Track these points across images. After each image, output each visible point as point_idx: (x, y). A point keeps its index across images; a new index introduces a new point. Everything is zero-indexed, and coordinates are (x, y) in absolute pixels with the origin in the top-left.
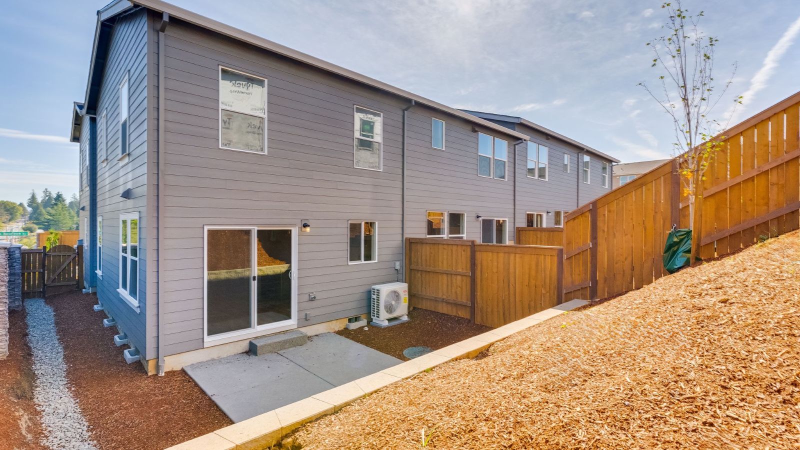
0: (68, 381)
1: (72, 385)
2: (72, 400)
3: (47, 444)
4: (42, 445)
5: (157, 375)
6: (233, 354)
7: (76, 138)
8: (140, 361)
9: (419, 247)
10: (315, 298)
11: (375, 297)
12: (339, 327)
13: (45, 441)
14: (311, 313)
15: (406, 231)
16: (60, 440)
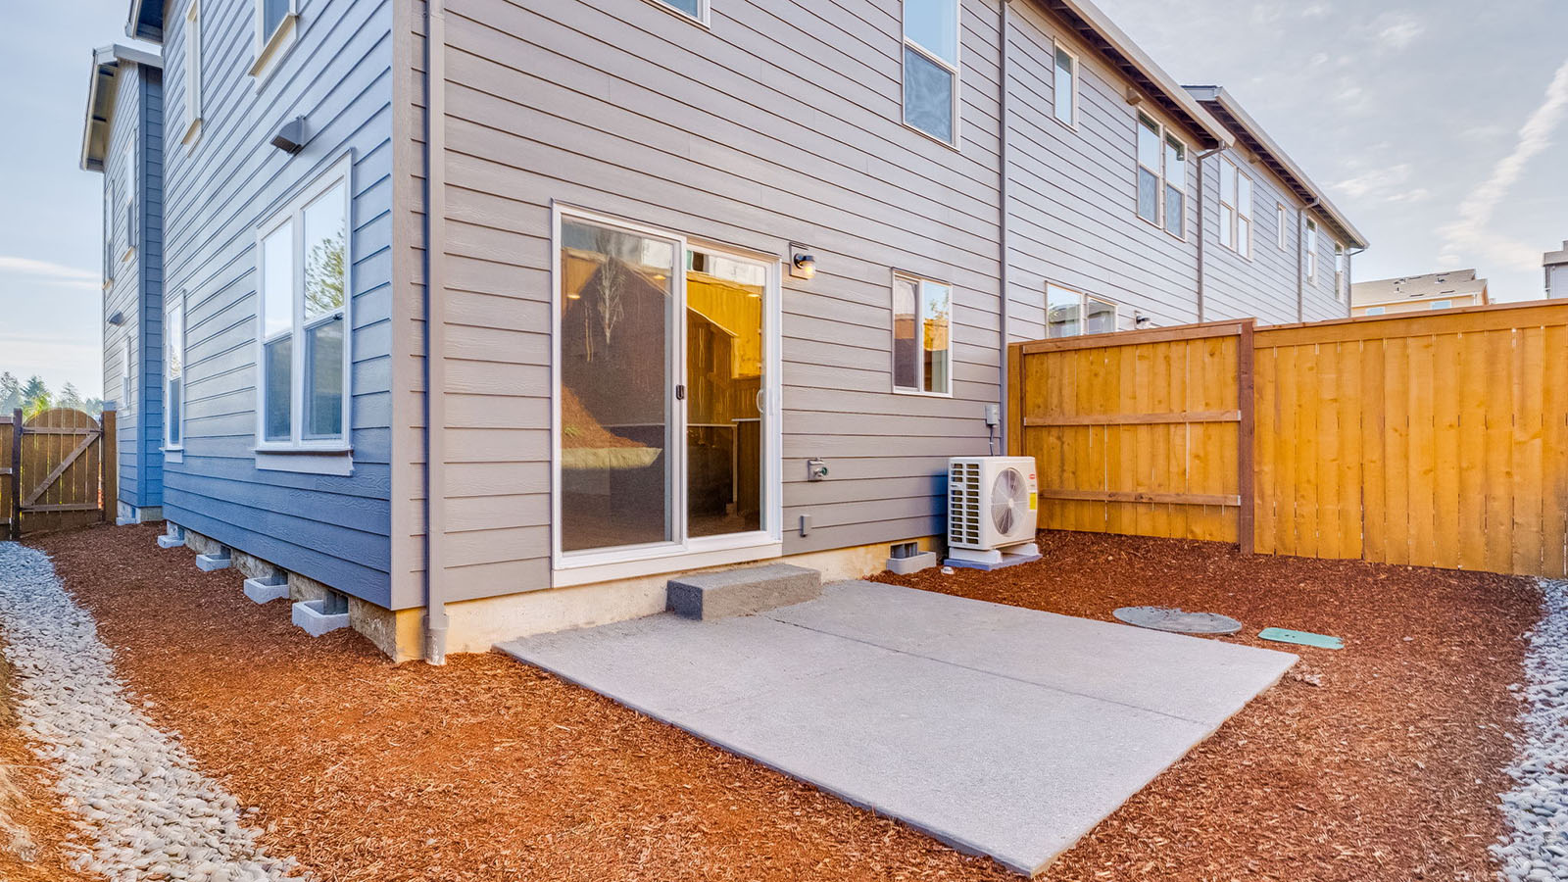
0: (125, 685)
1: (141, 694)
2: (156, 732)
3: (98, 867)
4: (78, 869)
5: (422, 662)
6: (627, 618)
7: (96, 161)
8: (351, 628)
9: (1052, 362)
10: (825, 471)
11: (962, 486)
12: (872, 567)
13: (87, 856)
14: (816, 517)
15: (1011, 327)
16: (145, 852)
